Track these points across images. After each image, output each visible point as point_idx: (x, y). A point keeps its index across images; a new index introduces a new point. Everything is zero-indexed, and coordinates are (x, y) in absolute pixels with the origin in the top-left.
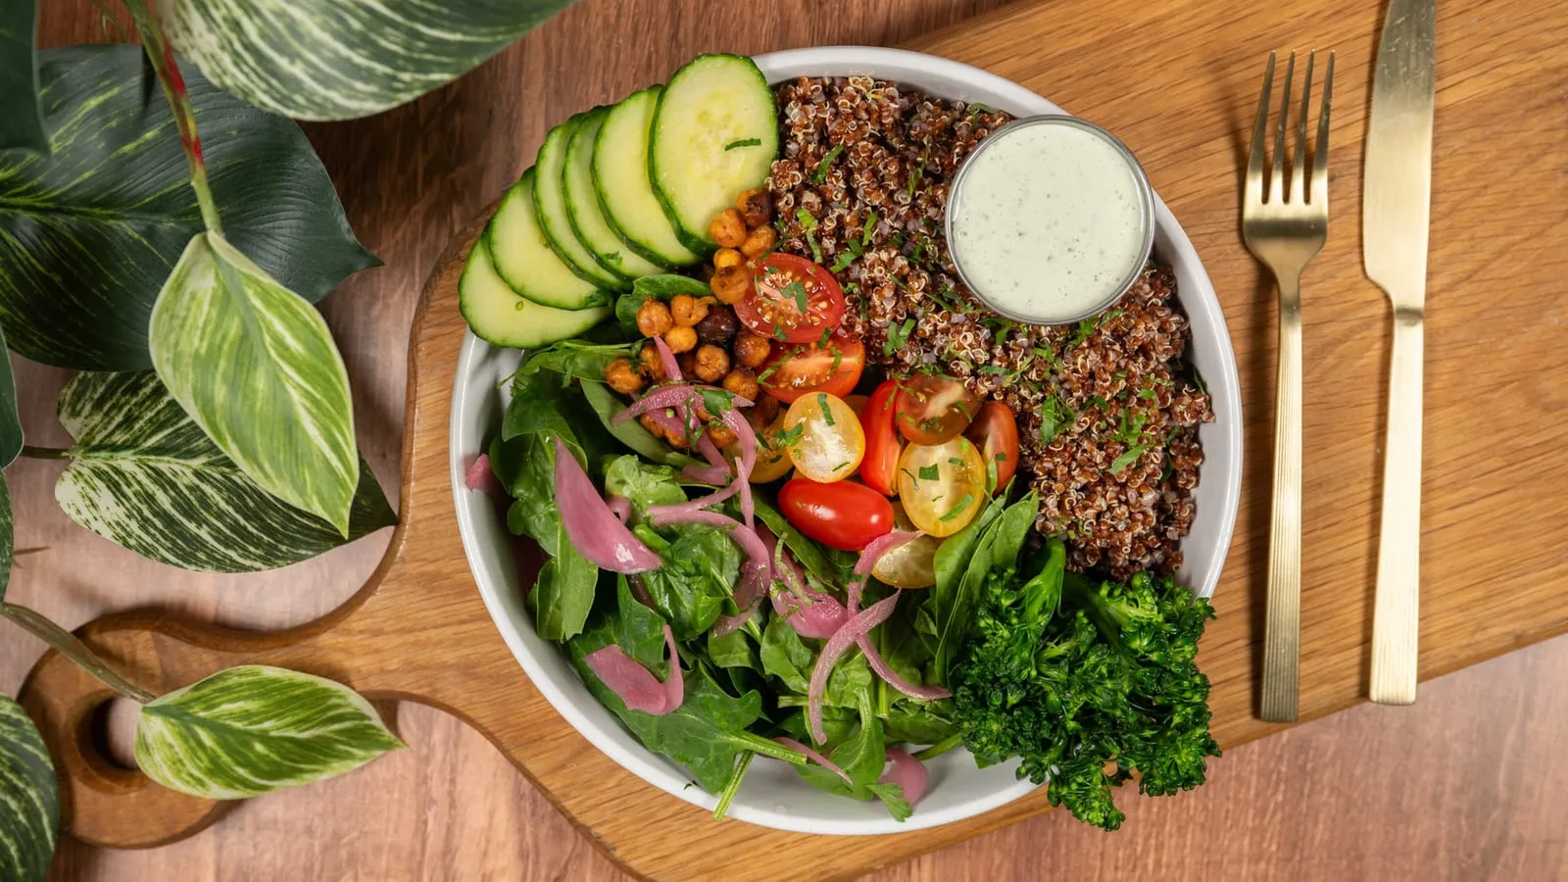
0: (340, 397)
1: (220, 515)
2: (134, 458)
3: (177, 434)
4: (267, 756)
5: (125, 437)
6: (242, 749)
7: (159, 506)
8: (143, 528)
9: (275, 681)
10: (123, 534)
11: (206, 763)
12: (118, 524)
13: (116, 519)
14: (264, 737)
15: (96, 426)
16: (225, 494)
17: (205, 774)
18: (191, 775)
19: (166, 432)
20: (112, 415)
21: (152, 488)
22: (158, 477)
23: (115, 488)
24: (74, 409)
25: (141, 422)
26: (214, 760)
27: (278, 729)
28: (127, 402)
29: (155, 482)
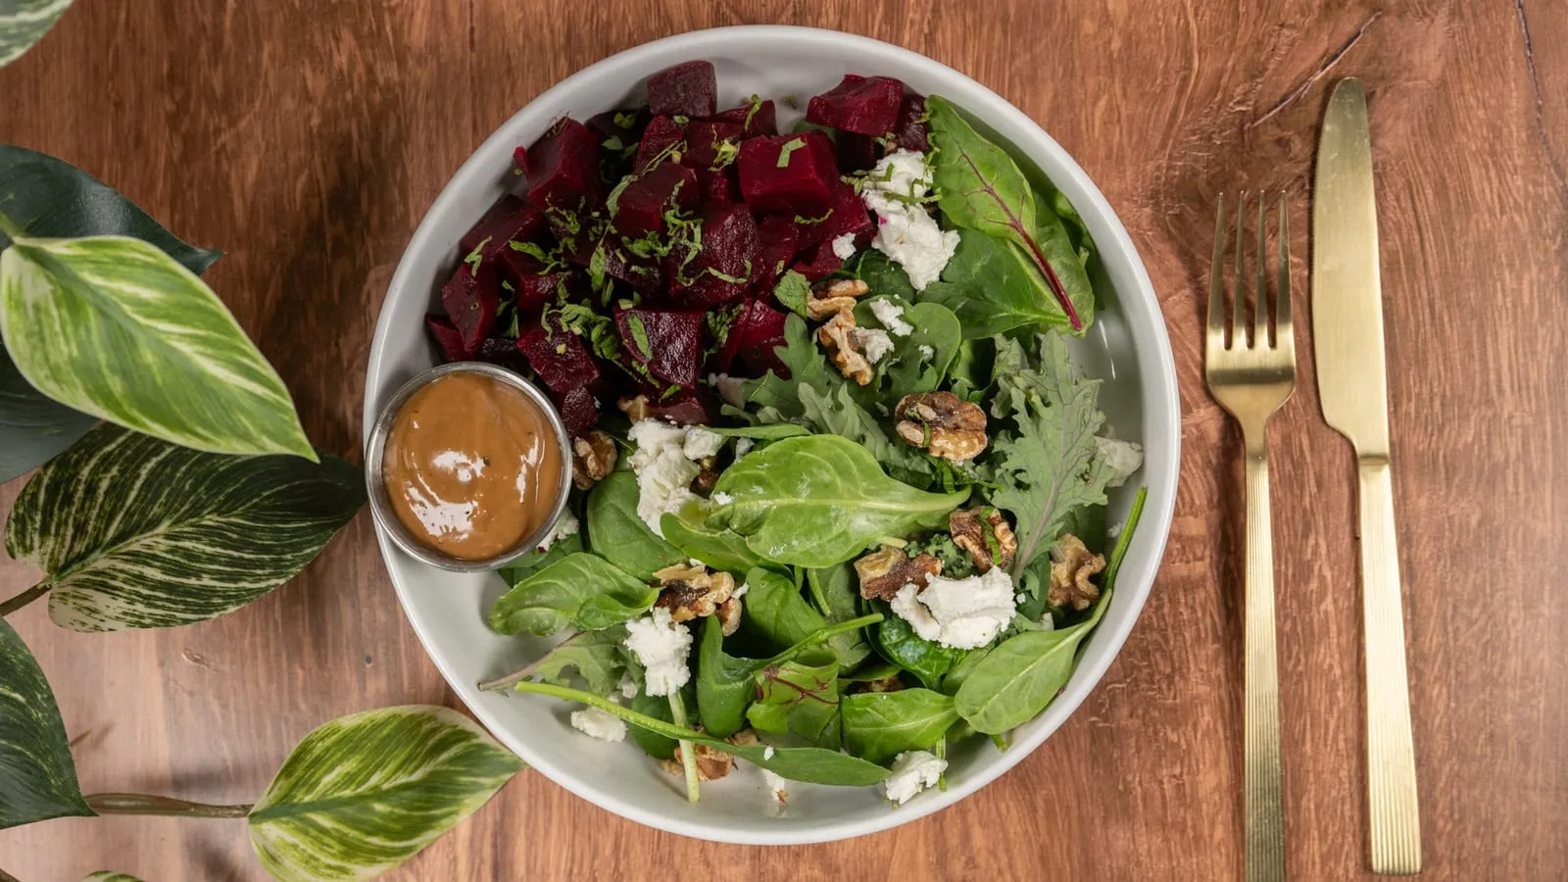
0: (218, 316)
1: (212, 559)
2: (104, 555)
3: (129, 514)
4: (391, 813)
5: (86, 543)
6: (364, 817)
7: (152, 580)
8: (149, 605)
9: (357, 729)
10: (136, 619)
11: (337, 848)
12: (125, 613)
13: (121, 611)
14: (379, 795)
15: (54, 549)
16: (206, 540)
17: (343, 859)
18: (329, 867)
19: (119, 518)
20: (62, 532)
21: (137, 569)
22: (136, 557)
23: (103, 587)
24: (24, 547)
25: (92, 523)
26: (343, 840)
27: (387, 780)
28: (68, 514)
29: (137, 563)
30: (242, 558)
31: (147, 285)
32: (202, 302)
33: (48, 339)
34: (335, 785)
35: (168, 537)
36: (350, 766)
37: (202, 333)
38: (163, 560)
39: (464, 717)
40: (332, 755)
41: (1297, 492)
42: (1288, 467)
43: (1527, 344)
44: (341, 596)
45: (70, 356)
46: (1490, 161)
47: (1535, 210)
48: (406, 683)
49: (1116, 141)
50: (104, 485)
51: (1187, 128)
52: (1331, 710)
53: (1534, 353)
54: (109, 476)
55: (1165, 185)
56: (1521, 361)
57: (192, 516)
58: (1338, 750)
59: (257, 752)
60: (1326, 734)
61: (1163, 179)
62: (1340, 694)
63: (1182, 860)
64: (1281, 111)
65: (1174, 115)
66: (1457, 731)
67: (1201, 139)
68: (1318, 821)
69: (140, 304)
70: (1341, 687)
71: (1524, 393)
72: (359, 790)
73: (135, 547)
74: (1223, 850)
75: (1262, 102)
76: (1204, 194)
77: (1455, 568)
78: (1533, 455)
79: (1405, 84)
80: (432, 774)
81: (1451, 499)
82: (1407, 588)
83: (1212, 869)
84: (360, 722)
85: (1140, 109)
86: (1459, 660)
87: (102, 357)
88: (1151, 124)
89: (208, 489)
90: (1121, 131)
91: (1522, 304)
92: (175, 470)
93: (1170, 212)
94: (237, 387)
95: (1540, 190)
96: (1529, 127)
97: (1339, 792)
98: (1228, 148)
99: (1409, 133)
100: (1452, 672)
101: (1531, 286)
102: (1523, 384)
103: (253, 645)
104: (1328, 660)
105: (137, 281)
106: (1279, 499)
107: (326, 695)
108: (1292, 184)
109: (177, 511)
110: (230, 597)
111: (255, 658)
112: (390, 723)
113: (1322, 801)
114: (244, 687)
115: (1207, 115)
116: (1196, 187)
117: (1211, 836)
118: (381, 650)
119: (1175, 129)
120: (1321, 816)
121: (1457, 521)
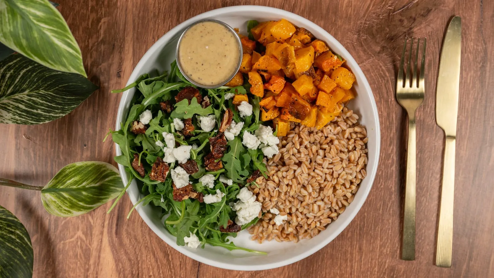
30: (52, 106)
31: (39, 11)
32: (57, 19)
33: (3, 24)
34: (71, 184)
35: (28, 95)
36: (76, 178)
37: (55, 29)
38: (26, 103)
39: (115, 168)
40: (72, 174)
41: (389, 131)
42: (388, 123)
43: (467, 95)
44: (79, 124)
45: (10, 30)
46: (464, 36)
47: (475, 53)
48: (96, 154)
49: (349, 12)
50: (8, 75)
51: (372, 12)
52: (390, 201)
53: (468, 98)
54: (10, 73)
55: (362, 29)
56: (464, 100)
57: (36, 90)
58: (390, 214)
59: (44, 170)
60: (387, 208)
61: (362, 27)
62: (393, 196)
63: (337, 242)
64: (402, 10)
65: (369, 7)
66: (427, 212)
67: (376, 16)
68: (381, 235)
69: (36, 17)
70: (394, 194)
71: (463, 110)
72: (78, 187)
73: (17, 97)
74: (350, 240)
75: (397, 7)
76: (374, 33)
77: (434, 162)
78: (463, 130)
79: (442, 8)
80: (102, 185)
81: (436, 140)
82: (418, 166)
83: (346, 246)
84: (82, 165)
85: (359, 3)
86: (431, 190)
87: (20, 33)
88: (361, 9)
89: (42, 81)
90: (351, 9)
91: (467, 83)
92: (32, 74)
93: (363, 38)
94: (64, 49)
95: (478, 47)
96: (478, 27)
97: (388, 227)
98: (384, 20)
99: (441, 24)
100: (428, 194)
101: (471, 77)
102: (464, 107)
103: (47, 136)
104: (391, 185)
105: (36, 9)
106: (383, 133)
107: (70, 155)
108: (402, 34)
109: (31, 87)
110: (47, 118)
111: (47, 140)
112: (91, 166)
113: (383, 229)
114: (43, 149)
115: (379, 8)
116: (372, 31)
117: (347, 235)
118: (90, 143)
119: (369, 11)
120: (381, 233)
121: (437, 147)
